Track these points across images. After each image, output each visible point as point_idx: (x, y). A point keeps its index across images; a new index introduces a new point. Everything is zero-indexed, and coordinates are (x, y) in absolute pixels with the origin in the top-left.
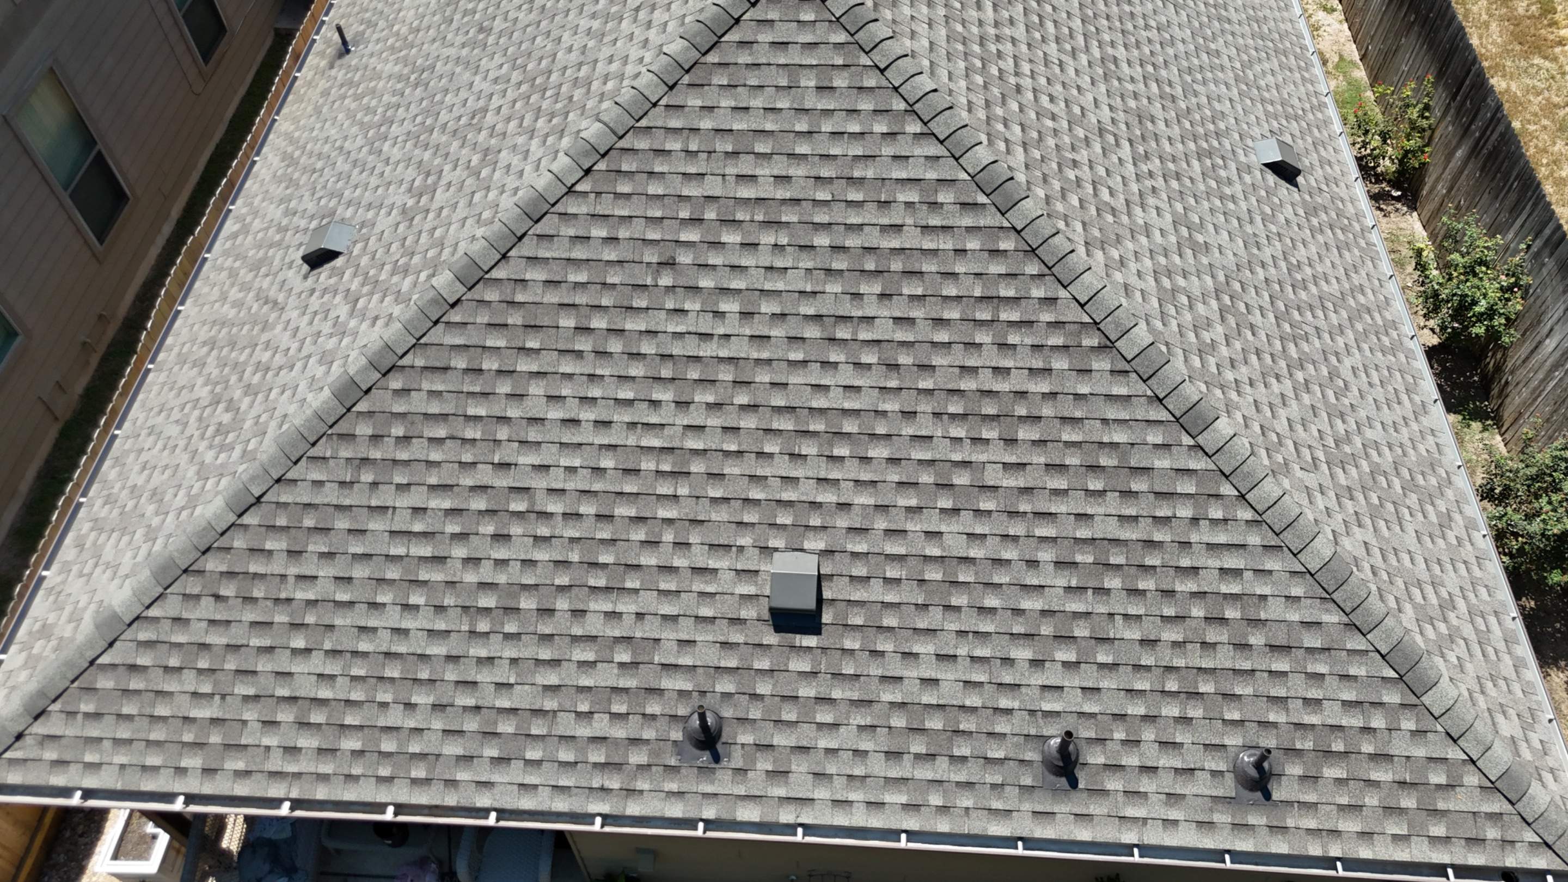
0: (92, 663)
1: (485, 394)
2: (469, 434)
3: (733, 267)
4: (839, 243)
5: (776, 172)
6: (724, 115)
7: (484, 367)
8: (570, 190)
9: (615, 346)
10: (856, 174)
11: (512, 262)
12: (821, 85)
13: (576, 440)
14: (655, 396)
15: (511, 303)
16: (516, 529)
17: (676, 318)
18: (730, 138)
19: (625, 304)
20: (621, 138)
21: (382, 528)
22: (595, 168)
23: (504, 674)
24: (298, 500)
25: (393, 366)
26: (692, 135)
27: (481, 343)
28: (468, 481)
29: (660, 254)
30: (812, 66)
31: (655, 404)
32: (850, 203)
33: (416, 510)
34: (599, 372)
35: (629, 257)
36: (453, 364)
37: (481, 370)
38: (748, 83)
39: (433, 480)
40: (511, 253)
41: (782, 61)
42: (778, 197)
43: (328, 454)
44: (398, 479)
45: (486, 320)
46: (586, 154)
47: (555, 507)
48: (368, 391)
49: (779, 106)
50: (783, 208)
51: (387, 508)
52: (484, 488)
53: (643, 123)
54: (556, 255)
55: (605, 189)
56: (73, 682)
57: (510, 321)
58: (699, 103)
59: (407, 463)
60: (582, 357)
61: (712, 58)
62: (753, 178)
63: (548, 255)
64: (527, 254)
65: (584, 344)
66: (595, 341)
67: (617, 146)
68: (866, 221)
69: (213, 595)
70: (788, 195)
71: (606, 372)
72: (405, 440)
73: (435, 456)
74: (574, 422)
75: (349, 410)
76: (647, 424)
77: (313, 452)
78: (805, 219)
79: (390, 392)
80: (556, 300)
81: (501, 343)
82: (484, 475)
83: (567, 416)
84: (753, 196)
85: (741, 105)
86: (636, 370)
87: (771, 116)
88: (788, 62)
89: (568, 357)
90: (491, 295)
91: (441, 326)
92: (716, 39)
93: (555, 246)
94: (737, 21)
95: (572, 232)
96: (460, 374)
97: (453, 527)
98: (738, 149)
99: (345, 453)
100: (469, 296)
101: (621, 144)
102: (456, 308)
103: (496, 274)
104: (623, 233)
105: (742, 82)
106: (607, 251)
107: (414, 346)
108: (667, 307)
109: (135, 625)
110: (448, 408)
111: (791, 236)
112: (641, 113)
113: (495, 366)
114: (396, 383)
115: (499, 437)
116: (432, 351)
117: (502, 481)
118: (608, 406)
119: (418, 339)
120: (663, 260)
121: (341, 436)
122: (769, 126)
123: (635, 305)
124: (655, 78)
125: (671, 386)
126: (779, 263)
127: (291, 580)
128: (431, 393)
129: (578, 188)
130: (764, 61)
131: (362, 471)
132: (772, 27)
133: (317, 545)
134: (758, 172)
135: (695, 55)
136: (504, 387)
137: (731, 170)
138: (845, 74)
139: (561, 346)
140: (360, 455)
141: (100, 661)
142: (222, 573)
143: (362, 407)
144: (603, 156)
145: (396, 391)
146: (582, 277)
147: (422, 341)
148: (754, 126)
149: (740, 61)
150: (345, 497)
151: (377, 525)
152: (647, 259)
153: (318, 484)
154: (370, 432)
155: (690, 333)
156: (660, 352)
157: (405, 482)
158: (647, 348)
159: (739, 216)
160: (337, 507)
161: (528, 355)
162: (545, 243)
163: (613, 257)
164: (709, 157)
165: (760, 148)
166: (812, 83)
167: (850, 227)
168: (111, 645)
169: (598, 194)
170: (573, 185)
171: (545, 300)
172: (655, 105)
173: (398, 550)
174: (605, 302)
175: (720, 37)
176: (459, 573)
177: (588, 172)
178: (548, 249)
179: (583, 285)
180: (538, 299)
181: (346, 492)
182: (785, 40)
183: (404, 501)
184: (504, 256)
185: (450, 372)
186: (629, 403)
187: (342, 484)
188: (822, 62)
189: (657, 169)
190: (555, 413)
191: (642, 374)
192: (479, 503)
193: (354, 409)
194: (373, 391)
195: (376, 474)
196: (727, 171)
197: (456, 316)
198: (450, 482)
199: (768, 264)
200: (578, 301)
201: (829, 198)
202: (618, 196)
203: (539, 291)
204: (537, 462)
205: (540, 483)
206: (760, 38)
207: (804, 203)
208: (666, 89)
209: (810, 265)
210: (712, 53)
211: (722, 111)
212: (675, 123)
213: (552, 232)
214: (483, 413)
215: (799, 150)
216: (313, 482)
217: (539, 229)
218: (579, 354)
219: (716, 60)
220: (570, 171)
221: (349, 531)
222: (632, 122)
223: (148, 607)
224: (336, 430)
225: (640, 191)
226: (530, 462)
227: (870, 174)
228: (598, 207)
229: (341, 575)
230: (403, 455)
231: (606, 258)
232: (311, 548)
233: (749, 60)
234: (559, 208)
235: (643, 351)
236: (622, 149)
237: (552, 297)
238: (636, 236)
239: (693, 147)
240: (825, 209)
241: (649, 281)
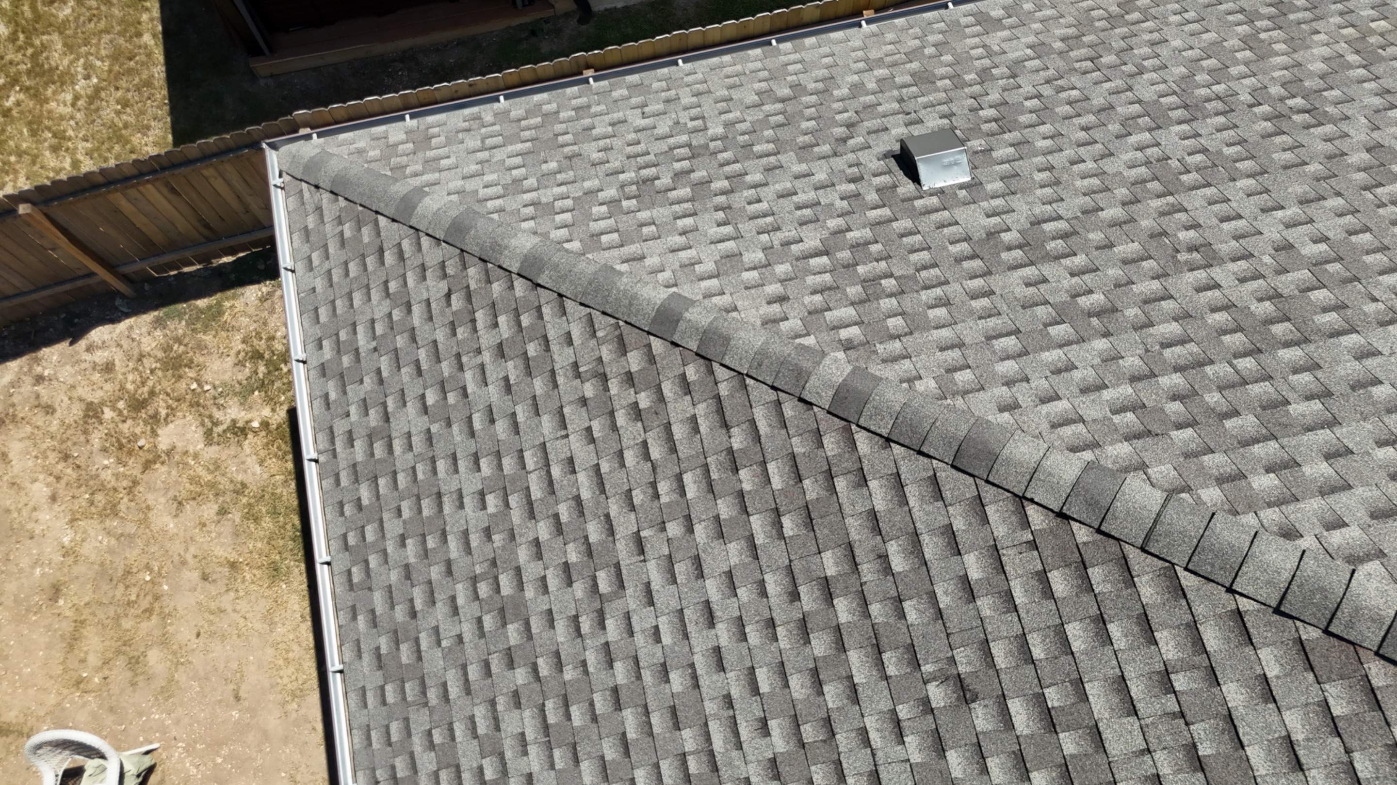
0: (377, 212)
1: (711, 489)
2: (663, 487)
6: (1268, 727)
7: (742, 472)
8: (1021, 500)
9: (820, 645)
11: (885, 453)
13: (691, 628)
14: (773, 724)
15: (830, 477)
16: (579, 589)
17: (889, 726)
18: (1227, 748)
19: (884, 641)
20: (1143, 549)
21: (546, 432)
22: (1075, 526)
23: (448, 631)
24: (549, 326)
25: (710, 360)
27: (768, 456)
28: (614, 510)
29: (975, 674)
31: (764, 728)
33: (571, 461)
34: (781, 631)
35: (953, 624)
36: (735, 431)
37: (737, 470)
38: (1356, 755)
39: (605, 467)
40: (897, 449)
43: (600, 334)
44: (596, 425)
45: (799, 450)
46: (1092, 504)
47: (613, 629)
48: (675, 344)
51: (566, 428)
52: (611, 532)
53: (1188, 580)
54: (916, 514)
55: (1046, 553)
56: (361, 205)
57: (807, 483)
58: (1273, 671)
59: (614, 428)
60: (792, 602)
61: (1380, 673)
63: (912, 502)
64: (903, 469)
65: (809, 599)
66: (817, 612)
67: (1127, 548)
69: (450, 290)
71: (784, 643)
72: (636, 412)
73: (630, 457)
74: (711, 621)
75: (649, 333)
76: (736, 724)
77: (597, 316)
79: (681, 371)
80: (854, 536)
81: (777, 483)
82: (625, 525)
83: (715, 607)
85: (1301, 753)
86: (799, 687)
89: (786, 581)
90: (831, 444)
91: (772, 395)
93: (929, 508)
95: (959, 524)
96: (726, 445)
97: (564, 511)
98: (1210, 764)
99: (606, 352)
100: (821, 414)
101: (1133, 554)
102: (800, 404)
103: (862, 441)
104: (986, 605)
105: (1354, 744)
106: (949, 587)
107: (739, 373)
108: (899, 708)
109: (412, 231)
110: (684, 450)
112: (1205, 569)
113: (747, 487)
114: (692, 372)
115: (669, 526)
116: (740, 397)
117: (623, 549)
118: (741, 658)
119: (747, 375)
120: (967, 681)
121: (621, 339)
123: (886, 656)
124: (1286, 575)
125: (792, 746)
127: (478, 360)
128: (694, 419)
129: (1031, 510)
131: (594, 381)
133: (512, 369)
135: (1370, 636)
136: (725, 508)
137: (1164, 763)
139: (797, 566)
140: (608, 370)
141: (380, 218)
142: (468, 287)
143: (657, 345)
144: (1099, 531)
145: (683, 376)
146: (898, 563)
147: (749, 381)
150: (565, 375)
151: (547, 423)
152: (960, 655)
153: (569, 340)
154: (634, 368)
155: (874, 755)
156: (834, 716)
157: (596, 435)
158: (833, 693)
160: (553, 372)
161: (773, 524)
162: (927, 490)
163: (944, 601)
164: (1174, 715)
168: (394, 220)
169: (1033, 545)
170: (1032, 501)
171: (849, 521)
172: (1230, 590)
173: (530, 460)
174: (875, 609)
176: (524, 540)
177: (1061, 515)
178: (922, 499)
179: (887, 569)
180: (847, 509)
181: (570, 374)
183: (576, 444)
184: (888, 440)
185: (724, 431)
186: (755, 690)
187: (576, 365)
189: (1114, 629)
190: (713, 588)
191: (795, 695)
192: (594, 532)
193: (652, 338)
194: (677, 350)
195: (596, 396)
196: (1159, 756)
197: (790, 409)
198: (607, 487)
200: (864, 568)
202: (1043, 577)
203: (859, 508)
204: (654, 586)
205: (632, 598)
208: (1274, 604)
211: (1276, 718)
212: (1212, 637)
213: (947, 494)
214: (689, 495)
216: (569, 333)
217: (946, 474)
218: (795, 596)
219: (1376, 682)
220: (1053, 489)
221: (534, 397)
222: (1180, 559)
223: (428, 235)
224: (626, 329)
225: (1065, 611)
226: (652, 578)
228: (1011, 552)
229: (494, 410)
230: (621, 419)
231: (939, 591)
232: (510, 364)
234: (989, 493)
235: (826, 689)
236: (1125, 558)
237: (856, 528)
238: (989, 629)
239: (1180, 682)
241: (928, 668)
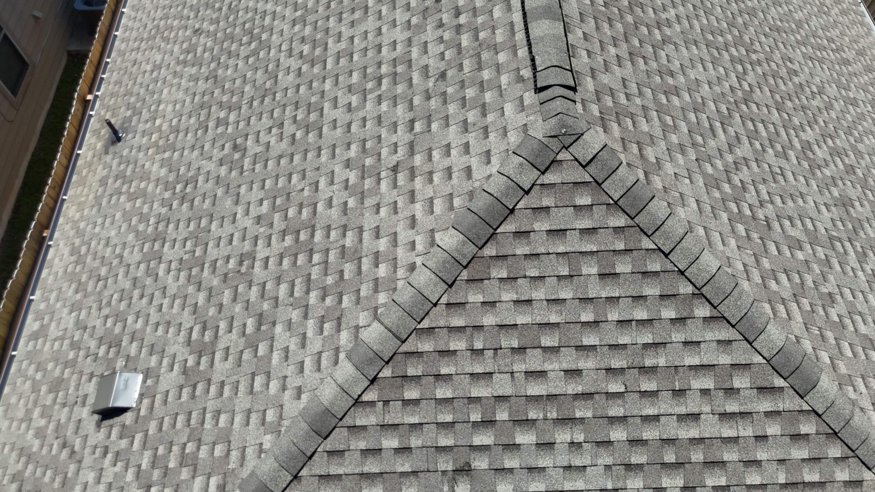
3: (530, 469)
4: (635, 435)
5: (565, 366)
6: (508, 309)
8: (357, 402)
10: (648, 363)
11: (304, 482)
12: (604, 271)
18: (516, 333)
20: (403, 342)
22: (381, 375)
26: (476, 335)
29: (455, 461)
30: (592, 253)
32: (644, 394)
35: (423, 466)
38: (528, 274)
40: (304, 472)
41: (561, 249)
42: (570, 392)
46: (371, 362)
49: (562, 296)
50: (577, 403)
53: (425, 324)
54: (349, 471)
55: (393, 397)
58: (480, 298)
61: (490, 251)
62: (542, 374)
63: (340, 471)
64: (318, 472)
67: (401, 350)
68: (662, 411)
70: (580, 389)
78: (599, 414)
84: (544, 393)
85: (523, 298)
87: (556, 308)
88: (568, 249)
92: (492, 231)
93: (347, 462)
94: (512, 211)
95: (363, 445)
98: (523, 344)
101: (405, 348)
104: (415, 442)
105: (522, 273)
106: (400, 461)
111: (585, 431)
112: (422, 313)
120: (458, 466)
122: (554, 318)
124: (433, 276)
126: (577, 462)
129: (365, 398)
130: (543, 251)
132: (548, 213)
134: (547, 367)
135: (471, 249)
137: (519, 367)
138: (628, 258)
144: (387, 363)
148: (539, 320)
149: (518, 252)
152: (442, 466)
159: (532, 415)
162: (336, 459)
163: (407, 468)
165: (547, 341)
166: (594, 270)
167: (647, 419)
169: (386, 403)
170: (360, 396)
172: (435, 305)
175: (496, 230)
177: (373, 381)
178: (340, 465)
182: (563, 227)
184: (296, 477)
188: (603, 248)
189: (444, 371)
196: (515, 368)
199: (565, 464)
201: (622, 389)
202: (406, 403)
206: (537, 226)
207: (596, 396)
208: (446, 287)
209: (609, 461)
210: (488, 245)
211: (504, 304)
212: (457, 322)
213: (342, 447)
215: (586, 341)
217: (328, 445)
219: (494, 253)
220: (356, 381)
222: (413, 325)
225: (429, 396)
227: (662, 362)
228: (387, 417)
231: (400, 469)
233: (526, 250)
234: (348, 421)
236: (406, 353)
238: (429, 444)
239: (478, 345)
240: (620, 401)
